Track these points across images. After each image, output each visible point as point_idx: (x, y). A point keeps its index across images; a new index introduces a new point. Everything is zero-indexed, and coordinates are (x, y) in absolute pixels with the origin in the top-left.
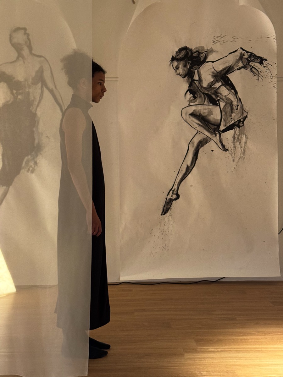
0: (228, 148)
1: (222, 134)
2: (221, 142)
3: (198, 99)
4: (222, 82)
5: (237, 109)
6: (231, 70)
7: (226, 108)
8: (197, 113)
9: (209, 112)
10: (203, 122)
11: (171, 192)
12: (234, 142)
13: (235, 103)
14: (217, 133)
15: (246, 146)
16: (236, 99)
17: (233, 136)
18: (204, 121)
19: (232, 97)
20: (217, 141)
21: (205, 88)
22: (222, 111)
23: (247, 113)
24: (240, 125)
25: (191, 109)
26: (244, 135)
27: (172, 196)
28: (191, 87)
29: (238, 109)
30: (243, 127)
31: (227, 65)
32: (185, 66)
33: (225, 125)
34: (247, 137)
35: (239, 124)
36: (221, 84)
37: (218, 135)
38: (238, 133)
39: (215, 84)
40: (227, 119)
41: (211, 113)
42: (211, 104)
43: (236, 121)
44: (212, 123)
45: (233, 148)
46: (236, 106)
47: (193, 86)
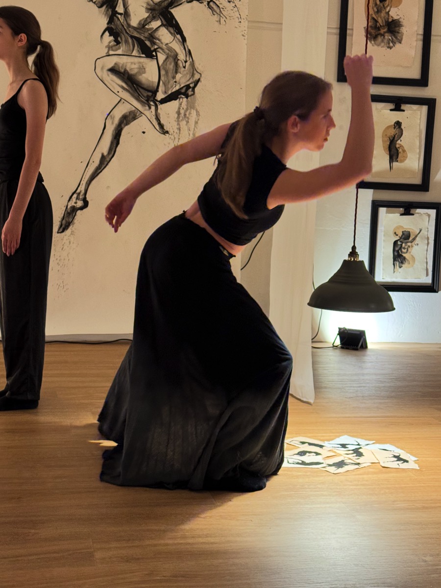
0: (168, 130)
1: (160, 106)
2: (158, 119)
3: (122, 44)
4: (162, 21)
5: (184, 67)
6: (177, 2)
7: (166, 64)
8: (120, 69)
9: (140, 68)
10: (130, 84)
11: (75, 196)
12: (178, 121)
13: (182, 56)
14: (152, 103)
15: (197, 128)
16: (184, 51)
17: (177, 110)
18: (131, 82)
19: (177, 47)
20: (151, 118)
21: (134, 28)
22: (161, 68)
23: (199, 75)
24: (188, 94)
25: (111, 62)
26: (193, 109)
27: (76, 203)
28: (111, 24)
29: (186, 67)
30: (192, 97)
33: (165, 92)
34: (198, 114)
35: (186, 92)
36: (160, 24)
37: (153, 108)
38: (185, 107)
39: (150, 22)
40: (169, 82)
41: (142, 70)
42: (144, 56)
43: (182, 86)
44: (145, 87)
45: (176, 131)
46: (183, 62)
47: (114, 23)
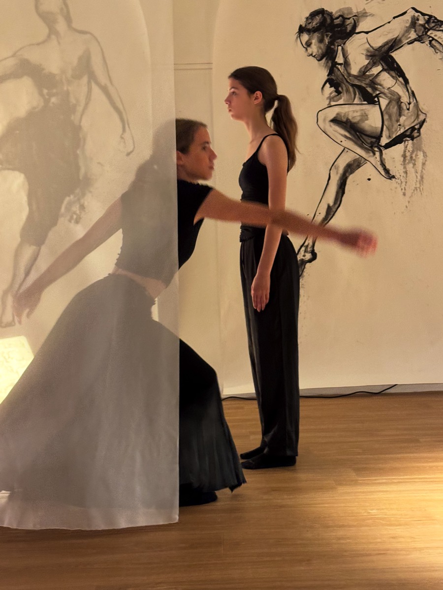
0: (394, 175)
1: (385, 152)
2: (383, 164)
3: (343, 94)
4: (383, 66)
5: (408, 109)
6: (397, 45)
7: (389, 108)
8: (343, 118)
9: (362, 116)
10: (353, 132)
11: (303, 249)
12: (404, 164)
13: (405, 99)
14: (376, 149)
15: (424, 169)
16: (407, 93)
17: (402, 153)
18: (354, 130)
19: (399, 90)
20: (376, 164)
21: (355, 77)
22: (384, 113)
23: (424, 115)
24: (413, 136)
25: (332, 113)
26: (420, 151)
27: (304, 256)
28: (332, 75)
29: (410, 109)
30: (418, 138)
31: (391, 36)
32: (321, 41)
33: (390, 137)
34: (425, 155)
35: (411, 134)
36: (381, 69)
37: (378, 154)
38: (411, 149)
39: (371, 68)
40: (392, 126)
41: (365, 117)
42: (366, 103)
43: (407, 128)
44: (368, 133)
45: (403, 174)
46: (407, 104)
47: (335, 74)
